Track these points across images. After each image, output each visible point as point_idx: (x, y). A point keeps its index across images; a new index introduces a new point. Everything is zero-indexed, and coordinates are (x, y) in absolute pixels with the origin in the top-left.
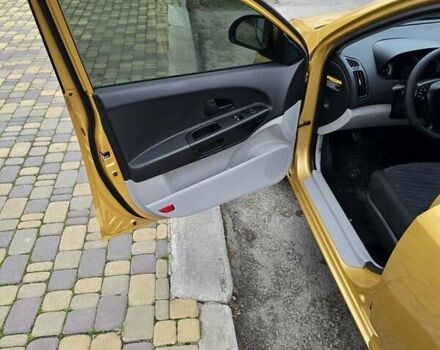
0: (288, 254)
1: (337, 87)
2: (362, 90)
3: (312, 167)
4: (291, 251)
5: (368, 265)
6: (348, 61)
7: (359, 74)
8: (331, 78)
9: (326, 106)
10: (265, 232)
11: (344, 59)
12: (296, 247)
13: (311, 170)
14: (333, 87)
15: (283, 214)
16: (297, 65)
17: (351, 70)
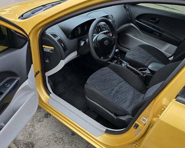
0: (56, 142)
1: (52, 51)
2: (65, 49)
3: (48, 93)
4: (56, 139)
5: (107, 132)
6: (52, 35)
7: (60, 41)
8: (45, 46)
9: (47, 61)
10: (37, 137)
11: (49, 35)
12: (57, 135)
13: (49, 95)
14: (49, 51)
15: (40, 121)
16: (26, 46)
17: (56, 39)
